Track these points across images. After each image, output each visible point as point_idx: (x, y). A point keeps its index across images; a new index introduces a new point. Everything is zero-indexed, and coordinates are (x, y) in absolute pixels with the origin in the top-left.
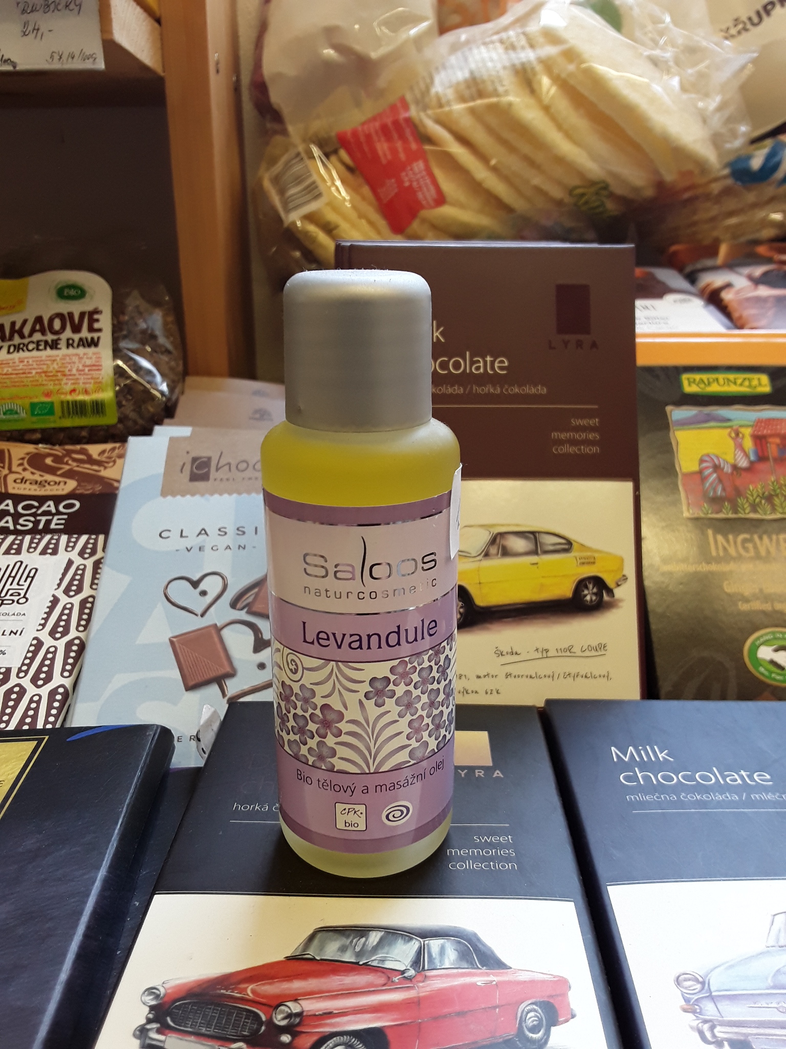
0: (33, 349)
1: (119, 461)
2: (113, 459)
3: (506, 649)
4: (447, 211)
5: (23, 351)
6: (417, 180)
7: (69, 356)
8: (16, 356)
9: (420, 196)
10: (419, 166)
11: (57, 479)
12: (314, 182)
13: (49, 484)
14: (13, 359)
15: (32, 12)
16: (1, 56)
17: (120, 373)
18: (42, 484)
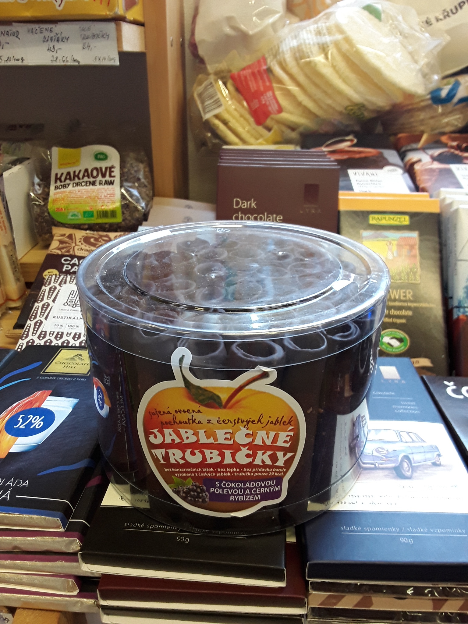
0: (84, 185)
5: (80, 186)
6: (269, 101)
7: (100, 189)
8: (77, 188)
9: (270, 108)
10: (270, 94)
12: (218, 98)
14: (75, 190)
15: (87, 38)
16: (73, 58)
17: (123, 198)
18: (90, 251)
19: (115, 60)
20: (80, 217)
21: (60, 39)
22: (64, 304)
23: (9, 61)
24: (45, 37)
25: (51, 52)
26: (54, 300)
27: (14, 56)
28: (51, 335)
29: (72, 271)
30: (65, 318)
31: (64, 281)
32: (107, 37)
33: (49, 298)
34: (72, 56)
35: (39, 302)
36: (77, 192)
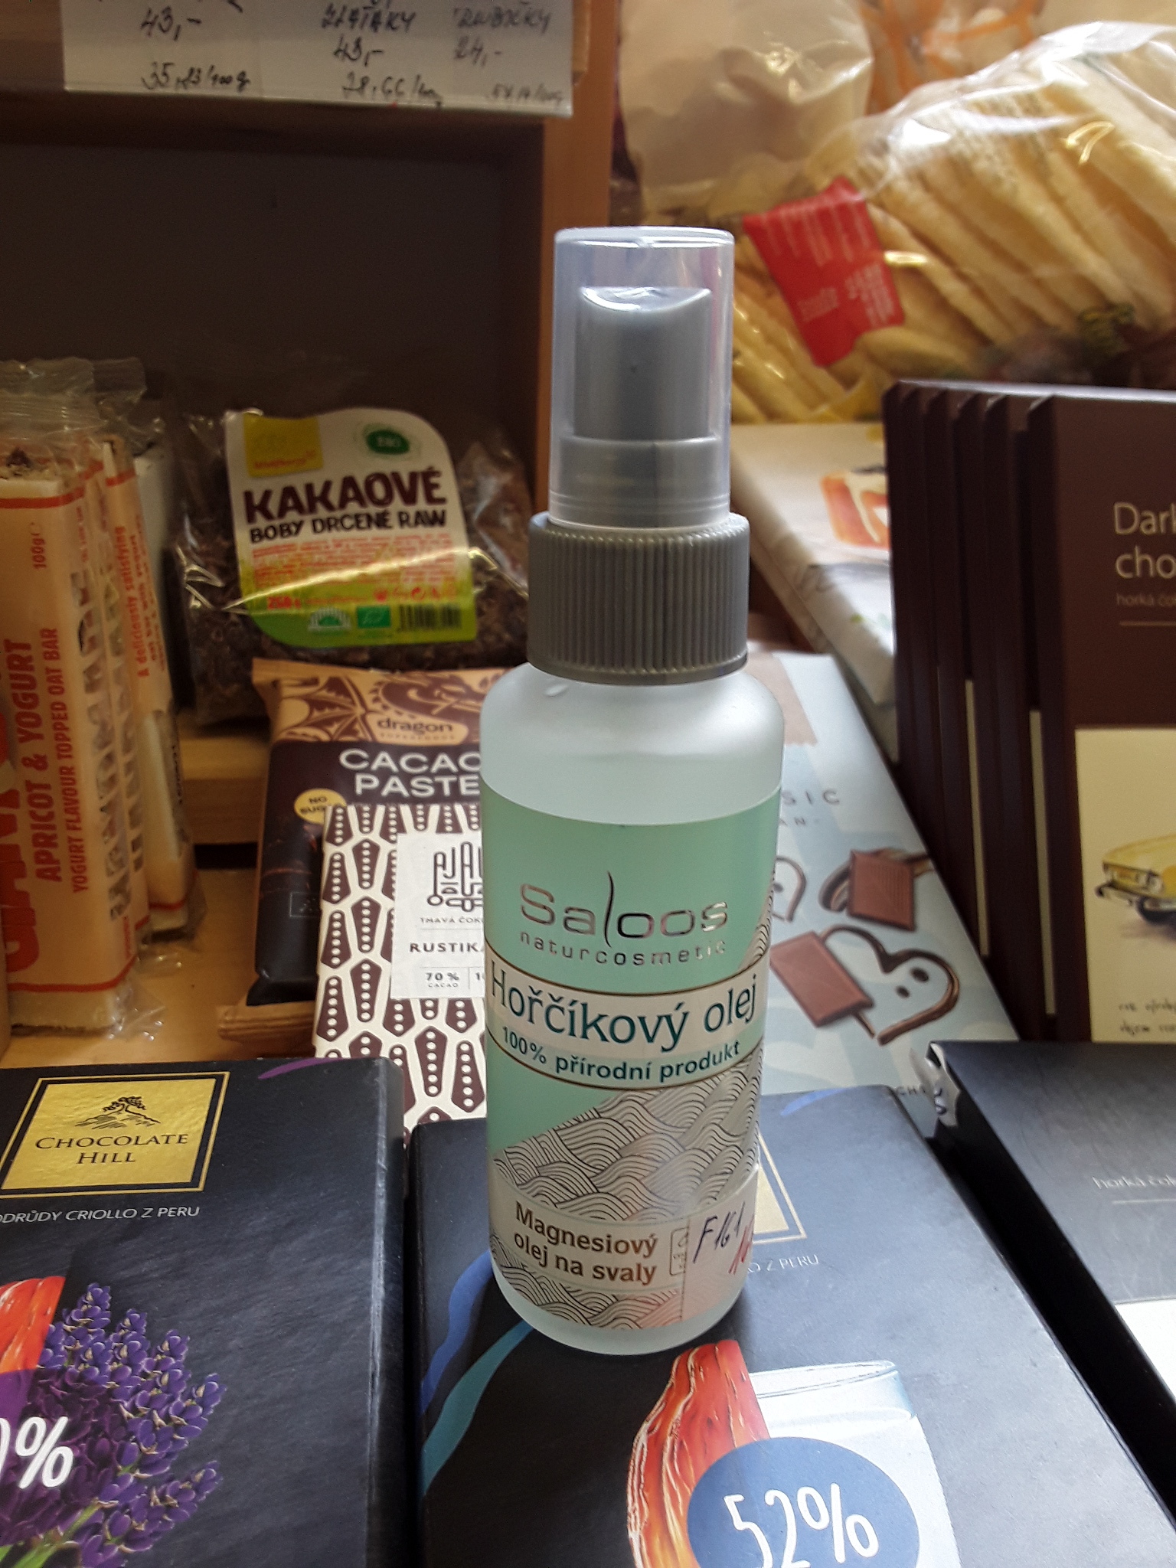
0: (351, 527)
5: (337, 528)
6: (869, 291)
7: (405, 537)
8: (328, 537)
9: (870, 312)
10: (873, 273)
11: (438, 722)
13: (427, 728)
14: (325, 542)
15: (475, 23)
16: (419, 87)
17: (478, 565)
18: (418, 729)
19: (560, 99)
20: (347, 625)
21: (384, 19)
22: (429, 901)
23: (194, 82)
24: (335, 7)
25: (347, 60)
26: (388, 890)
27: (212, 68)
28: (430, 1014)
29: (385, 793)
30: (453, 950)
31: (393, 823)
32: (541, 25)
33: (364, 881)
34: (418, 77)
35: (336, 897)
36: (331, 549)
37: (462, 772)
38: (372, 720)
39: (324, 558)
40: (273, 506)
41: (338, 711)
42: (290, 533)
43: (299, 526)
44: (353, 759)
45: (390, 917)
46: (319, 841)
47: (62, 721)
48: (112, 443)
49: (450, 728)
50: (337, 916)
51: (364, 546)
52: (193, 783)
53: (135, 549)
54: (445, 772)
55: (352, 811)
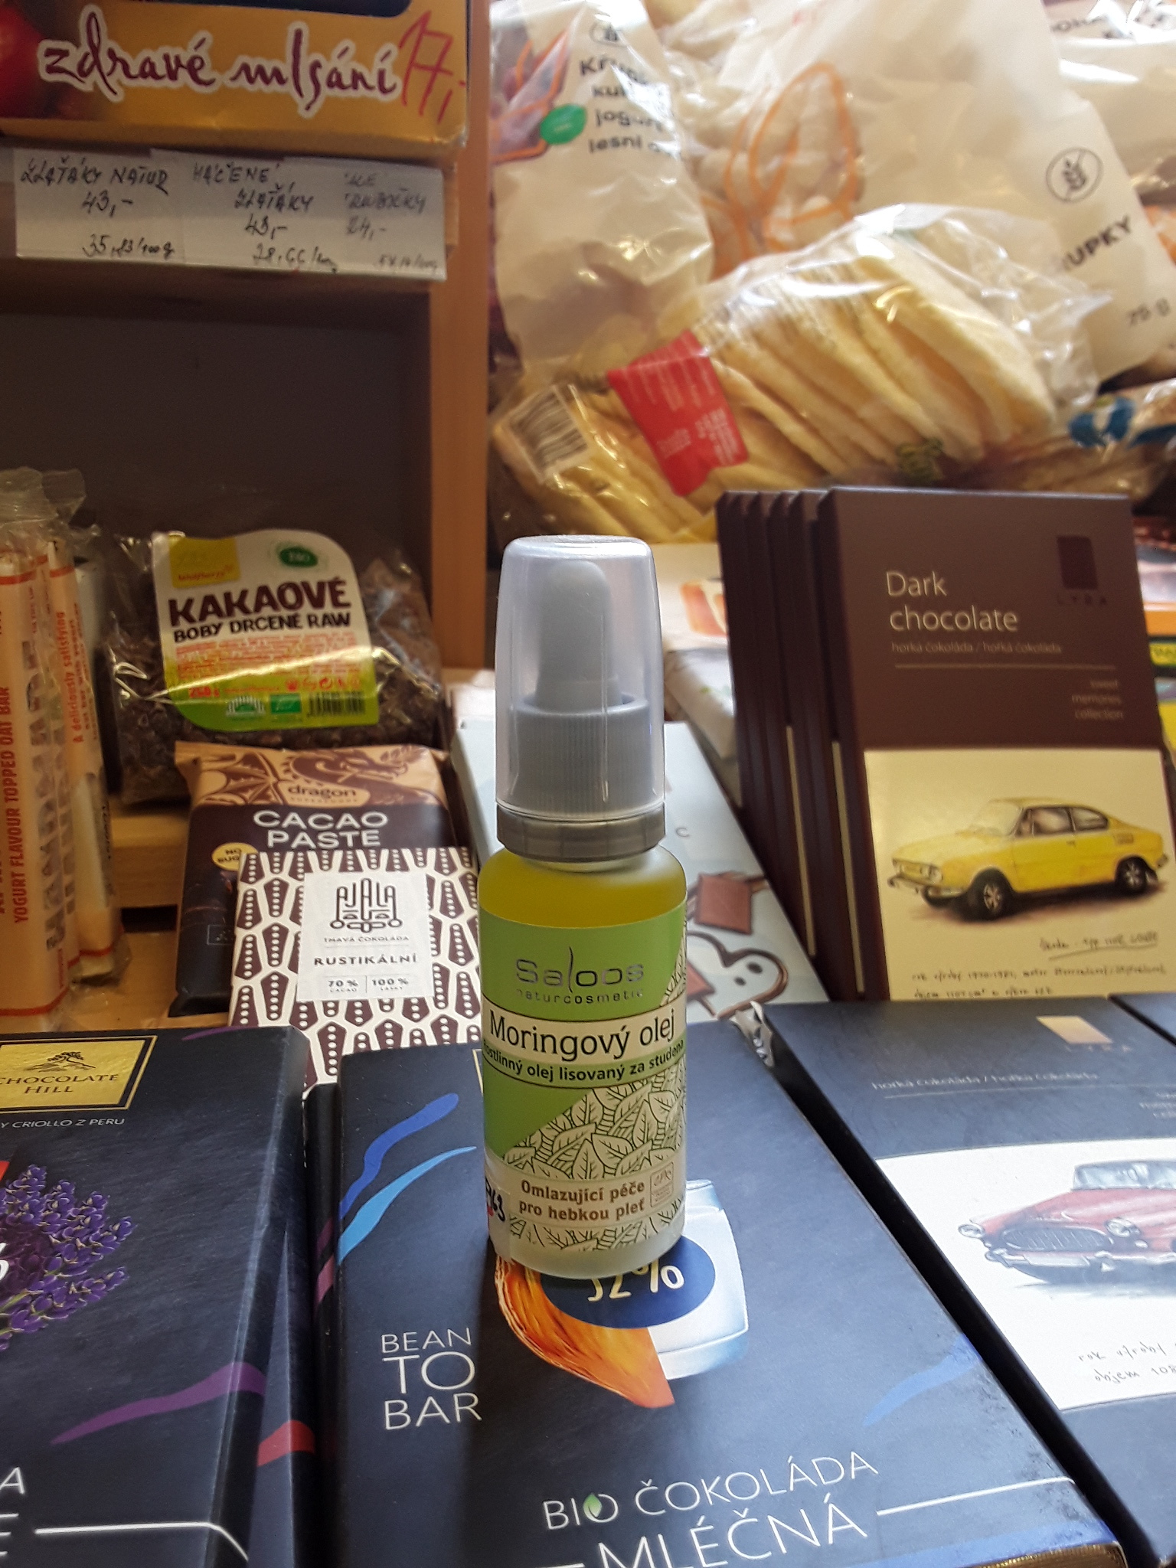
0: (265, 628)
1: (412, 767)
2: (402, 764)
3: (1052, 941)
4: (747, 469)
5: (252, 628)
6: (716, 432)
7: (314, 636)
8: (245, 636)
9: (718, 450)
10: (719, 417)
11: (343, 789)
12: (575, 431)
13: (333, 793)
14: (242, 640)
15: (363, 205)
16: (317, 256)
17: (381, 662)
18: (326, 794)
19: (436, 267)
20: (261, 712)
21: (287, 202)
22: (332, 925)
23: (128, 251)
24: (246, 191)
25: (256, 233)
26: (295, 917)
27: (143, 239)
28: (331, 1012)
29: (294, 845)
30: (352, 962)
31: (301, 865)
32: (418, 207)
33: (275, 909)
34: (317, 249)
35: (248, 924)
36: (248, 645)
37: (364, 828)
38: (283, 787)
39: (240, 654)
40: (195, 611)
41: (252, 780)
42: (210, 633)
43: (218, 627)
44: (263, 819)
45: (297, 938)
46: (235, 884)
47: (11, 768)
48: (55, 542)
49: (354, 793)
50: (250, 939)
51: (278, 644)
52: (120, 850)
53: (73, 633)
54: (350, 828)
55: (264, 857)
